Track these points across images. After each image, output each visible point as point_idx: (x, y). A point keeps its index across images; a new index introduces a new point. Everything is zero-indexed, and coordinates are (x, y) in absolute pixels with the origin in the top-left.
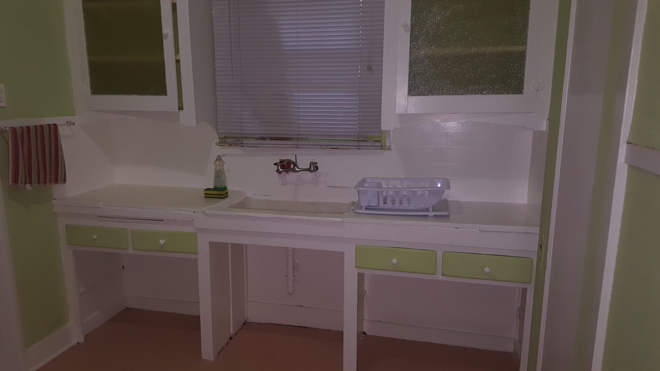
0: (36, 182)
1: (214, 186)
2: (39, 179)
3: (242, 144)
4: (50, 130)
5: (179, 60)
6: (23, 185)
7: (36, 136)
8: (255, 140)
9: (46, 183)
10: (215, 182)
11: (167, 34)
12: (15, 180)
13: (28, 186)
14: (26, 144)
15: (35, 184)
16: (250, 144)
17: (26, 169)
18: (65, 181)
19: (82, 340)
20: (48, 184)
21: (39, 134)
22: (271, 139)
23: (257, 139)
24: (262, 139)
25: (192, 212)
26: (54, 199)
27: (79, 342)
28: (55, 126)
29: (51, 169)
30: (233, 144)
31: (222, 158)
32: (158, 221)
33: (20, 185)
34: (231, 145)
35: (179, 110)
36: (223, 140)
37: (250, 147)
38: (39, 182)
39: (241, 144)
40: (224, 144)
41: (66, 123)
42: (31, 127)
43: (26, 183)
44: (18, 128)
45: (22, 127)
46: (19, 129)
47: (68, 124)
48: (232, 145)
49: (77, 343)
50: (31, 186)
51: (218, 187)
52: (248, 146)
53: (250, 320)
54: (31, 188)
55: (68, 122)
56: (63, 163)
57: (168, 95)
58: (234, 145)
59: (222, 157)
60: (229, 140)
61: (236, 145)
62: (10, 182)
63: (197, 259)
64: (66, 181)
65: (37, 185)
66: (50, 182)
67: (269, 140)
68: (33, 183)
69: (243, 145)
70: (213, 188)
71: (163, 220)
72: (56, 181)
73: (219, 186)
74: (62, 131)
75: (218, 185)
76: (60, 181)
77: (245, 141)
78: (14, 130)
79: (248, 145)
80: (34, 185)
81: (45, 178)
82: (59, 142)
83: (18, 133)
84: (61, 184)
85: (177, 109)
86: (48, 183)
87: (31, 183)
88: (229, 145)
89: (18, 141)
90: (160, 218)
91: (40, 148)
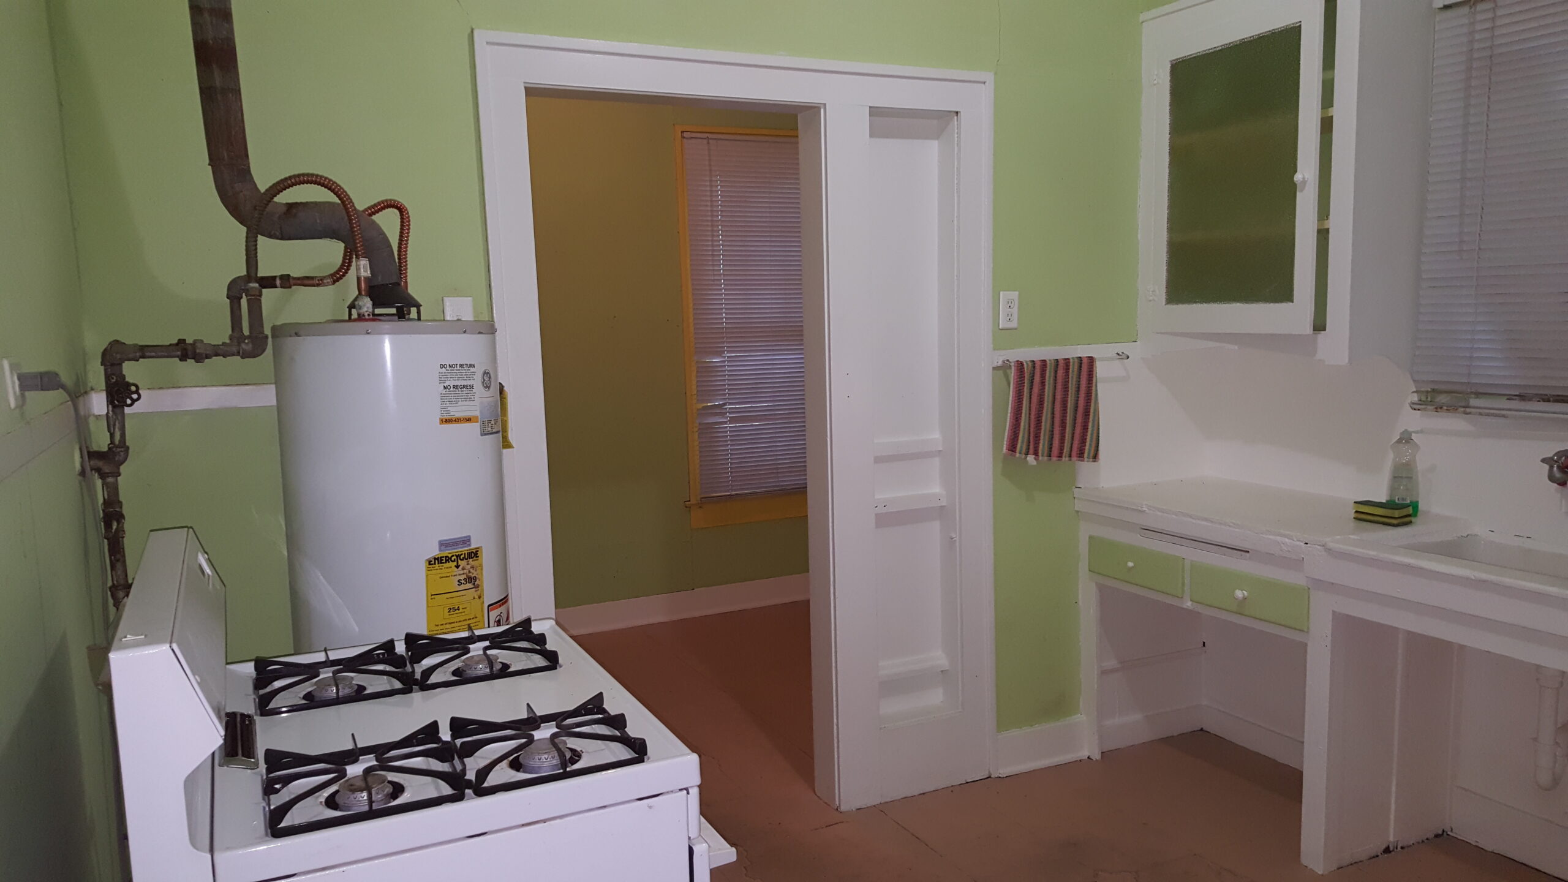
0: (1045, 454)
1: (1388, 499)
2: (1050, 449)
3: (1466, 407)
4: (1080, 367)
5: (1328, 230)
6: (1024, 456)
7: (1056, 377)
8: (1508, 399)
9: (1061, 457)
10: (1393, 489)
11: (1304, 182)
12: (1012, 448)
13: (1031, 458)
14: (1036, 390)
15: (1042, 456)
16: (1485, 408)
17: (1032, 430)
18: (1095, 457)
19: (1096, 756)
20: (1065, 459)
21: (1061, 372)
22: (1546, 399)
23: (1510, 398)
24: (1522, 397)
25: (1302, 542)
26: (1077, 488)
27: (1091, 757)
28: (1091, 360)
29: (1073, 434)
30: (1445, 408)
31: (1413, 438)
32: (1239, 552)
33: (1018, 455)
34: (1439, 410)
35: (1314, 330)
36: (1427, 398)
37: (1486, 415)
38: (1050, 455)
39: (1464, 407)
40: (1423, 407)
41: (1116, 355)
42: (1048, 362)
43: (1027, 454)
44: (1026, 362)
45: (1033, 362)
46: (1028, 365)
47: (1119, 357)
48: (1441, 408)
49: (1088, 758)
50: (1035, 459)
51: (1397, 501)
52: (1480, 414)
53: (1456, 834)
54: (1034, 463)
55: (1119, 354)
56: (1096, 423)
57: (1294, 301)
58: (1447, 410)
59: (1413, 434)
60: (1442, 399)
61: (1452, 408)
62: (1005, 448)
63: (1305, 646)
64: (1098, 458)
65: (1046, 458)
66: (1070, 456)
67: (1539, 401)
68: (1040, 454)
69: (1468, 410)
70: (1384, 501)
71: (1248, 552)
72: (1081, 456)
73: (1398, 499)
74: (1100, 370)
75: (1397, 497)
76: (1088, 457)
77: (1473, 402)
78: (1020, 365)
79: (1481, 411)
80: (1040, 458)
81: (1061, 448)
82: (1094, 388)
83: (1026, 371)
84: (1088, 461)
85: (1308, 329)
86: (1065, 457)
87: (1036, 454)
88: (1435, 410)
89: (1024, 383)
90: (1245, 546)
91: (1059, 397)
